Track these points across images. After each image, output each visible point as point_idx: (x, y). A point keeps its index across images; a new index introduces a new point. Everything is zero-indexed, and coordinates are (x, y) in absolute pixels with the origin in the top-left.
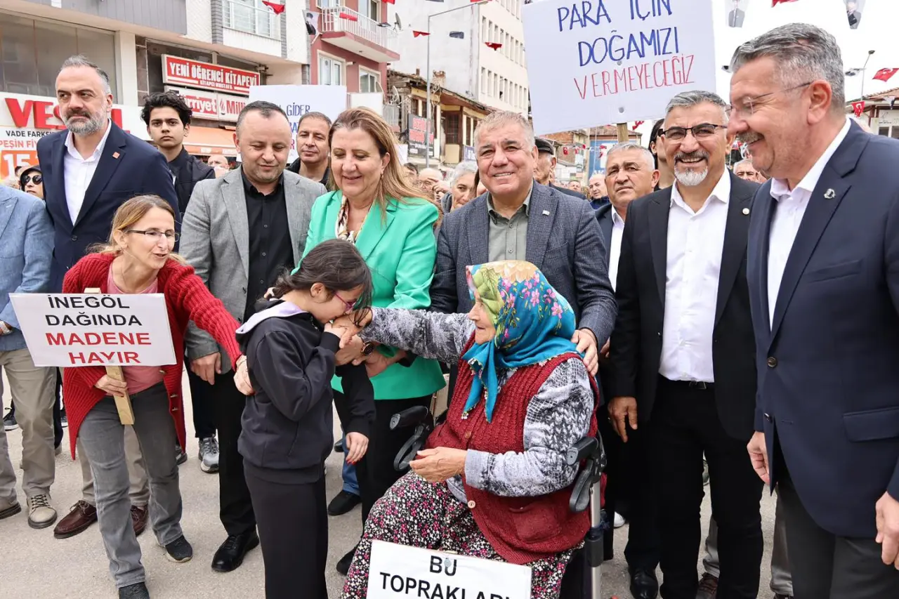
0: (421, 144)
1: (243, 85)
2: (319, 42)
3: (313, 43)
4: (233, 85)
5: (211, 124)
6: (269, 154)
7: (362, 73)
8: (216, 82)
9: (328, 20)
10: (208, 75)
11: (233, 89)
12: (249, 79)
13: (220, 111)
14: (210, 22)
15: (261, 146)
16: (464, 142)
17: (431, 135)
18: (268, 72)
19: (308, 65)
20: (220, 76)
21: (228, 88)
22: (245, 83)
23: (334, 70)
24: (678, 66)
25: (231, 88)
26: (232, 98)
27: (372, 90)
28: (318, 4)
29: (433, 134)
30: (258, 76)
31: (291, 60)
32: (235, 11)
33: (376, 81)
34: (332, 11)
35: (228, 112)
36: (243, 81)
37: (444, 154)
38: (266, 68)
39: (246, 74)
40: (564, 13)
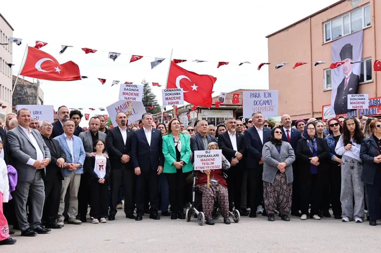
6: (95, 126)
15: (93, 124)
40: (252, 94)
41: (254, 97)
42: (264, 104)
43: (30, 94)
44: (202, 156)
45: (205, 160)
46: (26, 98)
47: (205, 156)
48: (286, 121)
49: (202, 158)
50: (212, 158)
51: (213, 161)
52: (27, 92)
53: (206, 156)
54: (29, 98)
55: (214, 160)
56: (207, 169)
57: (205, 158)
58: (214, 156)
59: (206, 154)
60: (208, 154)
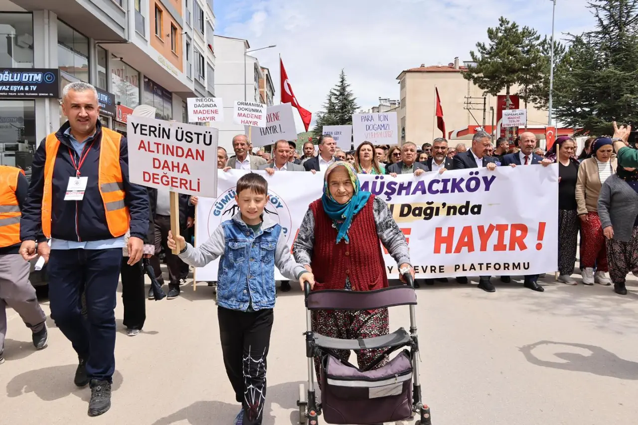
24: (389, 133)
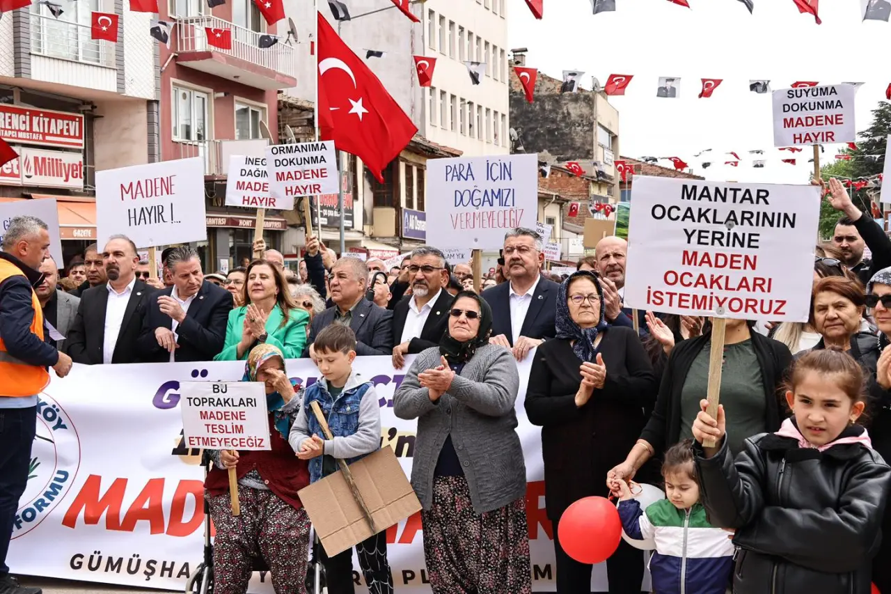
0: (331, 208)
1: (59, 133)
2: (174, 66)
3: (164, 68)
4: (44, 134)
5: (9, 192)
7: (238, 107)
8: (19, 130)
9: (186, 35)
10: (8, 121)
11: (44, 140)
12: (68, 124)
13: (25, 172)
14: (11, 48)
16: (403, 204)
17: (347, 196)
18: (97, 112)
19: (157, 102)
20: (24, 122)
21: (36, 139)
22: (62, 131)
23: (197, 104)
25: (41, 138)
26: (41, 154)
27: (256, 136)
28: (172, 12)
29: (351, 193)
30: (80, 118)
31: (130, 95)
32: (49, 31)
33: (260, 119)
34: (192, 21)
35: (36, 174)
36: (60, 128)
37: (372, 224)
38: (94, 107)
39: (63, 118)
41: (455, 178)
42: (487, 204)
43: (577, 118)
44: (203, 401)
45: (212, 416)
46: (566, 131)
47: (211, 401)
48: (604, 263)
49: (201, 408)
50: (234, 410)
51: (238, 423)
52: (569, 114)
53: (215, 403)
54: (573, 128)
55: (241, 416)
56: (223, 447)
57: (214, 409)
58: (241, 402)
59: (216, 396)
60: (221, 396)
